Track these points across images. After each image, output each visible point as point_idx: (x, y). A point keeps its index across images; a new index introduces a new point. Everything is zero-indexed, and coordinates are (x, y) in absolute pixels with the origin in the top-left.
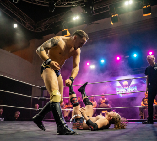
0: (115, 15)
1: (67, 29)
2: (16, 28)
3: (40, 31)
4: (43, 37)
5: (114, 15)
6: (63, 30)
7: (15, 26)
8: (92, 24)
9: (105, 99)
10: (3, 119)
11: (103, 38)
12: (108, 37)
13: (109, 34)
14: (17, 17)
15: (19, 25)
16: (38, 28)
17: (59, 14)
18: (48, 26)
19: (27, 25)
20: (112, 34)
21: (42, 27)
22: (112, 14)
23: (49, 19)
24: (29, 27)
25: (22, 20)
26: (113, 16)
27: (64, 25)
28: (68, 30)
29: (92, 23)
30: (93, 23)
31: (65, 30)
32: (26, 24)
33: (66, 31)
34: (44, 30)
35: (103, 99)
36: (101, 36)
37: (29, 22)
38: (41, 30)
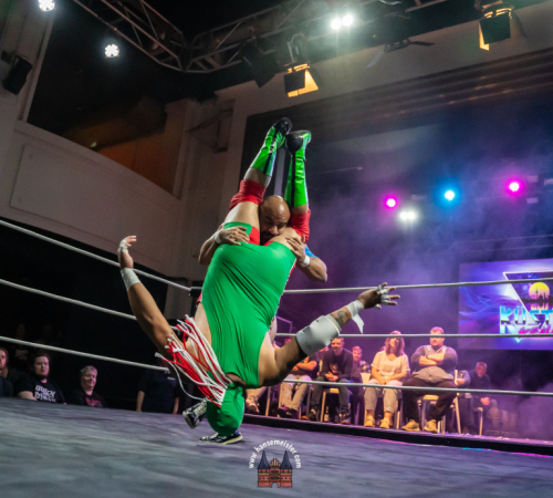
0: (499, 12)
1: (305, 66)
2: (113, 59)
3: (206, 71)
4: (216, 92)
5: (494, 9)
6: (290, 70)
7: (112, 51)
8: (402, 46)
9: (444, 349)
10: (53, 393)
11: (452, 103)
12: (472, 98)
13: (478, 88)
14: (119, 16)
15: (124, 46)
16: (196, 60)
17: (279, 6)
18: (233, 51)
19: (155, 47)
20: (487, 86)
21: (213, 57)
22: (485, 7)
23: (239, 22)
24: (163, 56)
25: (137, 30)
26: (489, 15)
27: (294, 50)
28: (310, 70)
29: (405, 41)
30: (411, 43)
31: (298, 68)
32: (152, 42)
33: (303, 72)
34: (217, 66)
35: (436, 348)
36: (441, 96)
37: (163, 37)
38: (209, 66)
